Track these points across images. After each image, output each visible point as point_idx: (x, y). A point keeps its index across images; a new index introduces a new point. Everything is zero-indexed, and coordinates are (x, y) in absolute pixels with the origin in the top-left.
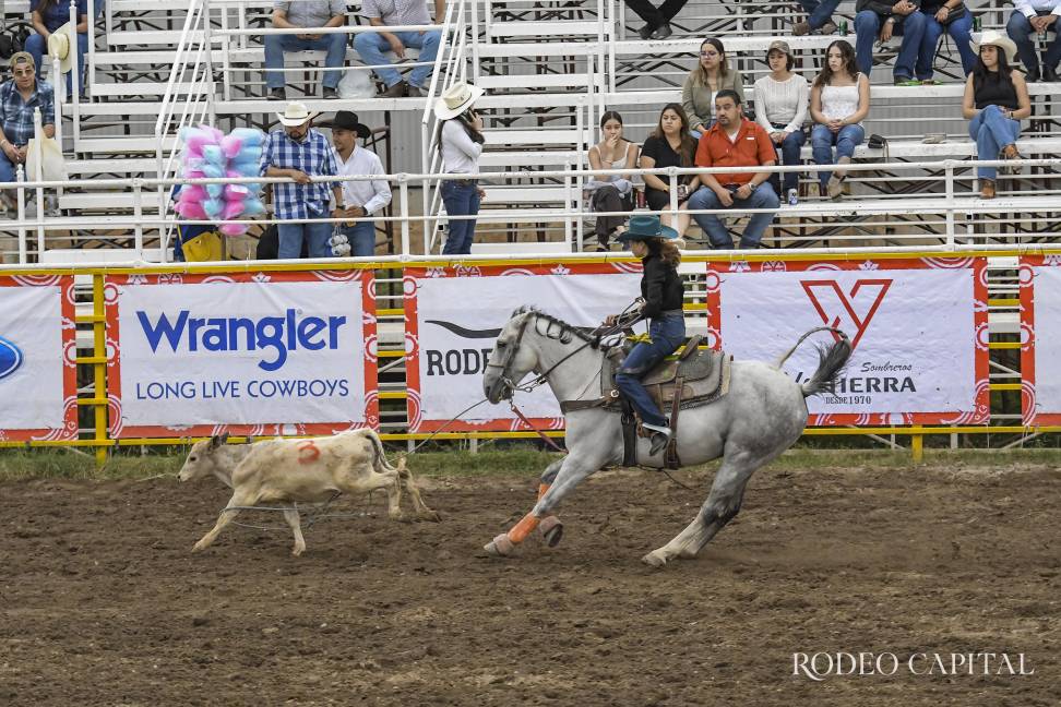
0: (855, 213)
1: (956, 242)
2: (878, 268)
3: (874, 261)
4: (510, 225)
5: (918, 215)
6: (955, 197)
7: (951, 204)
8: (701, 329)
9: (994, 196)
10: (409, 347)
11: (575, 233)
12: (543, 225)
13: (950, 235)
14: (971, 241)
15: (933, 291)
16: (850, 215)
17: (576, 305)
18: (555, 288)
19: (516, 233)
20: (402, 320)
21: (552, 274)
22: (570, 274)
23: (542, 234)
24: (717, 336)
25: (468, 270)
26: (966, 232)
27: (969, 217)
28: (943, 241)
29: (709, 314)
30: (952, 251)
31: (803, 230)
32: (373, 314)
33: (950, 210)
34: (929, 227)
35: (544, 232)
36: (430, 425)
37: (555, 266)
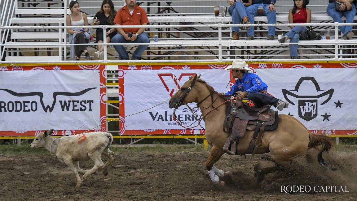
0: (181, 45)
1: (223, 58)
2: (190, 69)
4: (36, 49)
5: (207, 47)
6: (222, 39)
7: (221, 42)
8: (116, 93)
9: (238, 39)
11: (63, 52)
12: (50, 49)
13: (220, 55)
14: (229, 58)
15: (212, 79)
16: (179, 46)
17: (63, 83)
18: (54, 76)
19: (38, 52)
21: (53, 69)
22: (61, 69)
23: (49, 52)
24: (122, 97)
25: (17, 67)
26: (227, 54)
27: (228, 48)
28: (217, 58)
29: (119, 87)
30: (221, 62)
31: (159, 52)
33: (220, 44)
34: (212, 51)
35: (50, 52)
37: (54, 66)
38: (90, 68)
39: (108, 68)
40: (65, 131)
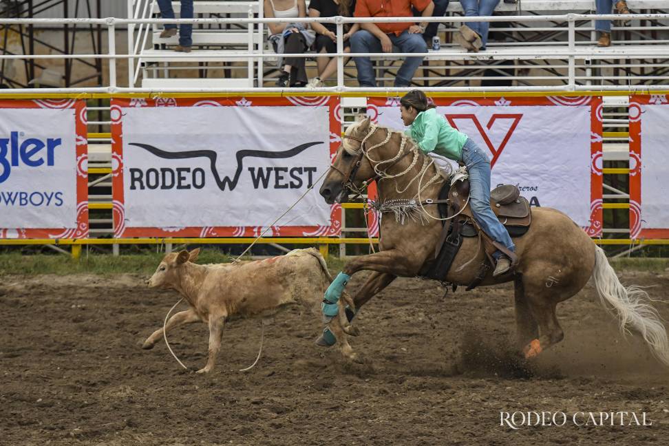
0: (491, 57)
1: (577, 83)
2: (511, 105)
3: (507, 99)
4: (201, 64)
5: (545, 60)
6: (576, 45)
7: (573, 51)
9: (609, 45)
10: (115, 165)
11: (256, 71)
12: (229, 64)
13: (571, 77)
14: (588, 83)
15: (555, 125)
16: (488, 59)
17: (256, 131)
18: (240, 118)
19: (206, 70)
20: (109, 143)
21: (237, 105)
22: (252, 105)
23: (228, 71)
25: (166, 101)
26: (585, 75)
27: (588, 62)
28: (565, 82)
30: (573, 91)
31: (448, 72)
32: (85, 137)
33: (571, 56)
34: (554, 70)
35: (229, 70)
36: (131, 232)
37: (239, 98)
38: (310, 102)
39: (347, 102)
40: (260, 228)
